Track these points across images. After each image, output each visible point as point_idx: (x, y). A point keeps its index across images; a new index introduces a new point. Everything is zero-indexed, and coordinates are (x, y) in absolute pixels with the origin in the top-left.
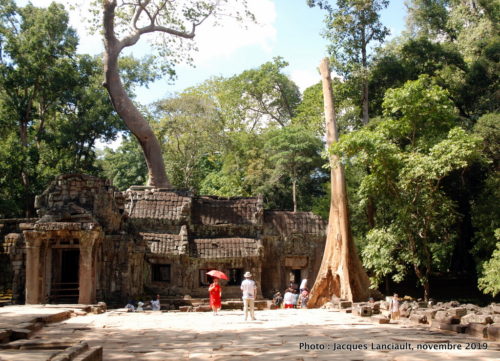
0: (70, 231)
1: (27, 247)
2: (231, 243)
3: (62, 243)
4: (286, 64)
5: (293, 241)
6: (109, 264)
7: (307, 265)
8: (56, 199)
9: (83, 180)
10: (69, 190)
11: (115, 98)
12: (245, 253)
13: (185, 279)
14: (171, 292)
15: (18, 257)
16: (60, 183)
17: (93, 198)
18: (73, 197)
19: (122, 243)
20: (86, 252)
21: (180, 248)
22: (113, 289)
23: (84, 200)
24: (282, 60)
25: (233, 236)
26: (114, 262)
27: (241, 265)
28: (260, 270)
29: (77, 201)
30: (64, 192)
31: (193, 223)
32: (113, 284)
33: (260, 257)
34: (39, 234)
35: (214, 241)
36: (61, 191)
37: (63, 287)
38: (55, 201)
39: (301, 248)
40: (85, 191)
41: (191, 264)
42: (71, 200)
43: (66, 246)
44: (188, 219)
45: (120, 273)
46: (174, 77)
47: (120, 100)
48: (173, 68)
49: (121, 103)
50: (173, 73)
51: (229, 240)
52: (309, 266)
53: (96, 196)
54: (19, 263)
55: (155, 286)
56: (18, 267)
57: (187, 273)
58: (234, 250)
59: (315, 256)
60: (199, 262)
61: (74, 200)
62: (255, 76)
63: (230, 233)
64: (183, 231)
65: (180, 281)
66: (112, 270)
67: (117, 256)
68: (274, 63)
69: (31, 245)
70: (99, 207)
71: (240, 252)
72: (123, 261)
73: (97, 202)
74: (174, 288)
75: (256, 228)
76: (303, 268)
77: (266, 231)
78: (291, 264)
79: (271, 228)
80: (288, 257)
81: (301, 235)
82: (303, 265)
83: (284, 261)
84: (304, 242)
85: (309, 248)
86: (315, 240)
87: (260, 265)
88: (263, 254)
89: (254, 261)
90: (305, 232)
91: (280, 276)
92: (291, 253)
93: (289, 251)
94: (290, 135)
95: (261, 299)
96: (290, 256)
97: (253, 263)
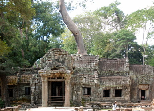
0: (61, 74)
1: (42, 81)
2: (116, 78)
3: (52, 79)
4: (120, 4)
5: (142, 78)
6: (72, 88)
7: (148, 88)
8: (49, 59)
9: (61, 51)
10: (54, 56)
11: (64, 17)
12: (123, 83)
13: (97, 94)
14: (91, 100)
15: (33, 85)
16: (50, 52)
17: (65, 58)
18: (56, 59)
19: (78, 79)
20: (68, 83)
21: (95, 81)
22: (74, 99)
23: (61, 60)
24: (118, 2)
25: (117, 76)
26: (74, 87)
27: (121, 88)
28: (129, 90)
29: (58, 60)
30: (52, 57)
31: (99, 70)
32: (74, 97)
33: (130, 84)
34: (47, 75)
35: (109, 78)
36: (51, 56)
37: (52, 98)
38: (48, 60)
39: (146, 81)
40: (61, 56)
41: (100, 87)
42: (55, 60)
43: (54, 80)
44: (97, 68)
45: (77, 92)
46: (85, 7)
47: (66, 17)
48: (85, 4)
49: (66, 18)
50: (85, 6)
51: (115, 77)
52: (149, 89)
53: (66, 58)
54: (34, 87)
55: (85, 97)
56: (34, 89)
57: (98, 91)
58: (118, 81)
59: (152, 84)
60: (103, 87)
61: (57, 60)
63: (115, 74)
64: (96, 74)
65: (95, 94)
66: (73, 91)
67: (76, 84)
68: (115, 3)
69: (44, 80)
70: (68, 63)
71: (121, 82)
72: (78, 87)
73: (66, 61)
74: (92, 98)
75: (126, 72)
76: (147, 89)
77: (130, 73)
78: (141, 88)
79: (132, 72)
80: (140, 85)
81: (146, 75)
82: (147, 88)
83: (139, 86)
84: (147, 78)
85: (150, 81)
86: (152, 77)
87: (129, 88)
88: (131, 83)
89: (127, 86)
90: (148, 74)
91: (137, 93)
92: (141, 83)
93: (141, 82)
94: (125, 33)
95: (130, 103)
96: (141, 84)
97: (126, 87)
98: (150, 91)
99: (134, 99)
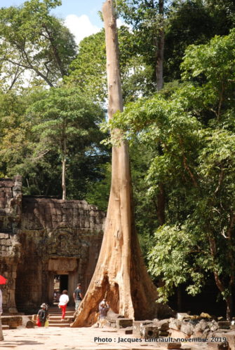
4: (58, 3)
5: (60, 238)
7: (77, 269)
28: (14, 275)
33: (15, 257)
39: (69, 247)
52: (80, 271)
59: (87, 258)
62: (16, 16)
75: (11, 219)
76: (71, 273)
77: (24, 223)
78: (56, 268)
79: (31, 221)
80: (52, 259)
81: (71, 230)
82: (72, 269)
83: (47, 263)
84: (74, 239)
85: (81, 247)
86: (88, 237)
87: (15, 268)
88: (19, 254)
89: (7, 263)
90: (76, 226)
91: (41, 283)
92: (56, 254)
93: (54, 251)
94: (60, 99)
95: (14, 314)
96: (55, 257)
97: (5, 266)
98: (81, 277)
99: (33, 302)
